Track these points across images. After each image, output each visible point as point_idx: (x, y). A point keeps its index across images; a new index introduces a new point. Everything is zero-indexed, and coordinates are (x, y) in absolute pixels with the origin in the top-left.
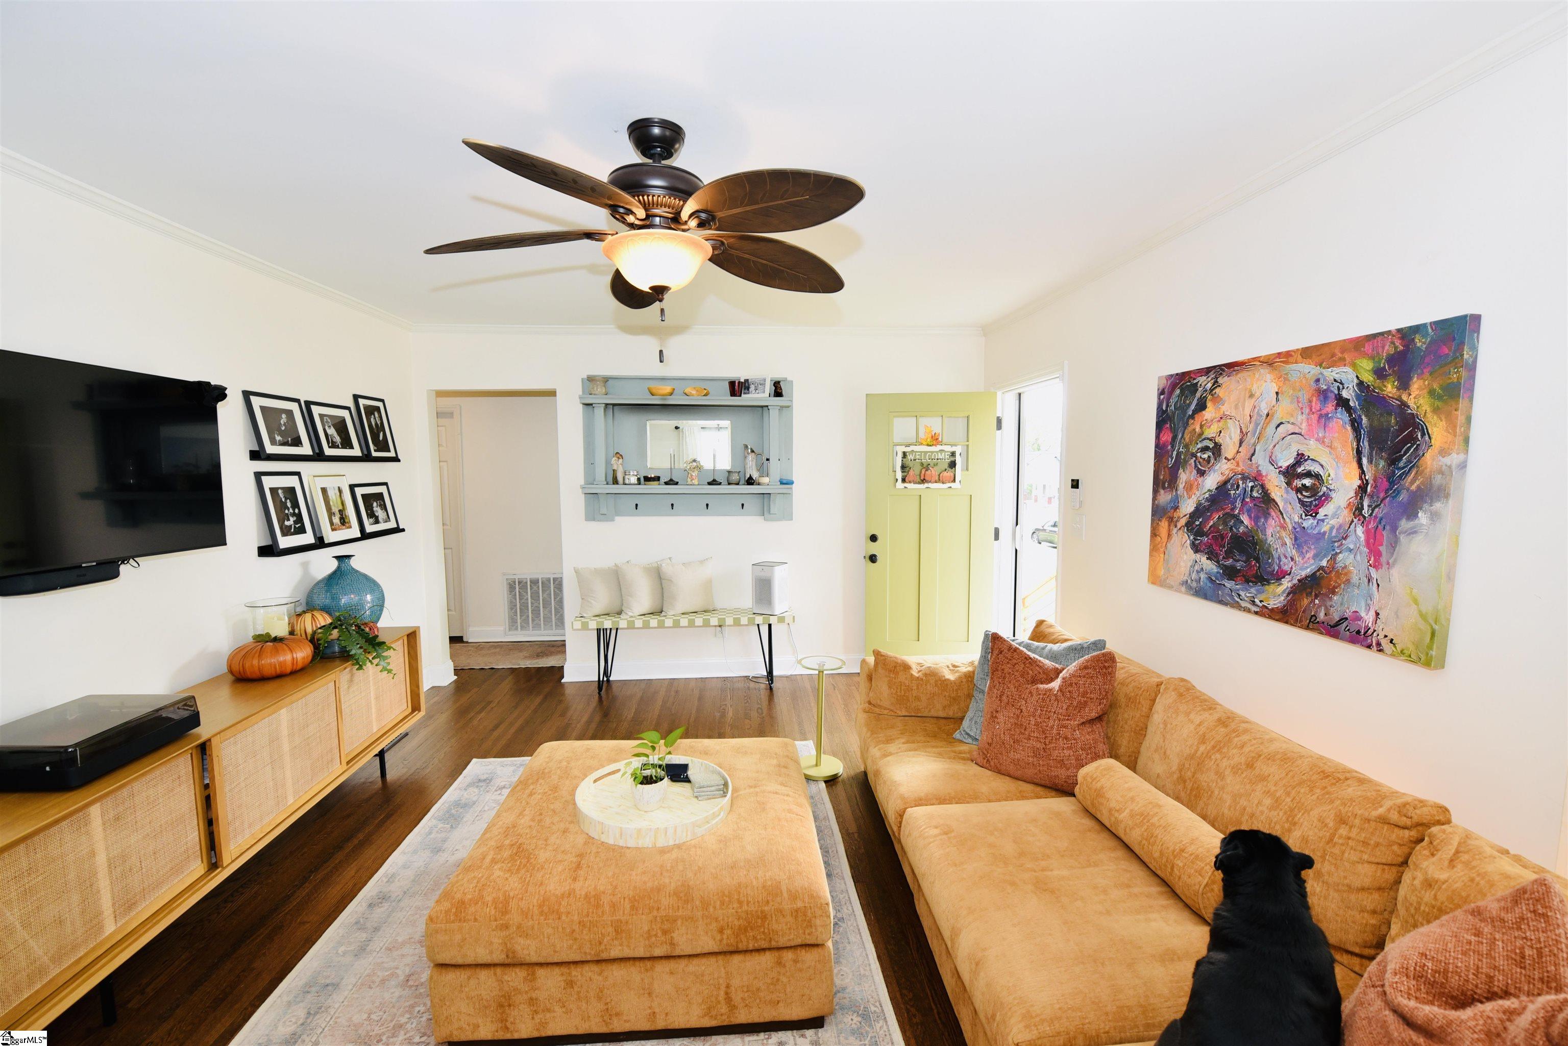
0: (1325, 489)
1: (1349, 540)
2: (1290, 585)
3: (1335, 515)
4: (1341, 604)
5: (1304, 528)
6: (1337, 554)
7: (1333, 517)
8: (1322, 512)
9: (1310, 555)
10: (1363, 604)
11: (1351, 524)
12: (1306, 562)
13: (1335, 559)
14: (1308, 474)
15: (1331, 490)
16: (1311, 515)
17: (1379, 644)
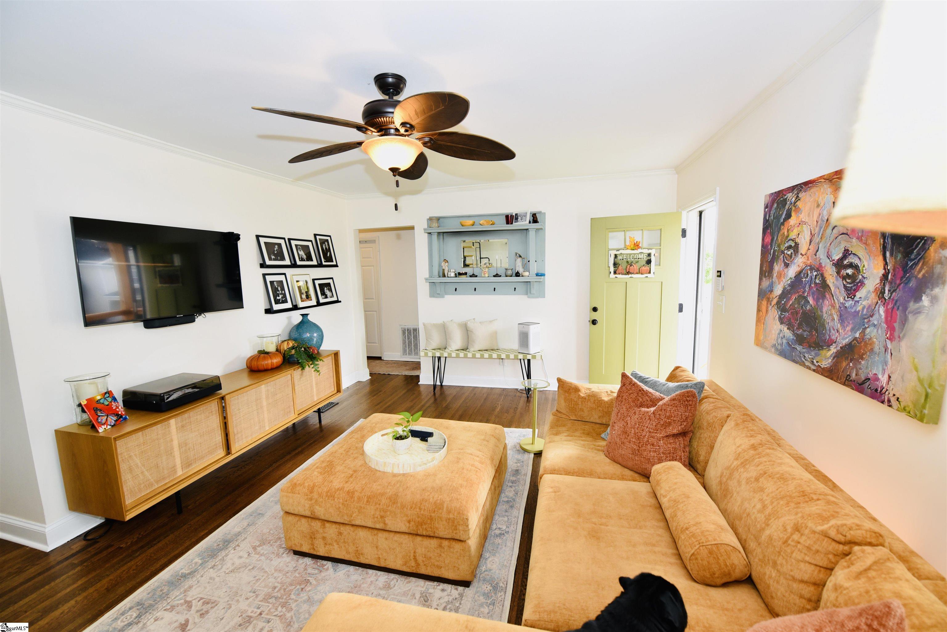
0: (861, 277)
1: (874, 317)
2: (835, 350)
3: (866, 298)
4: (867, 368)
5: (846, 307)
6: (866, 328)
7: (865, 299)
8: (858, 295)
9: (848, 328)
10: (881, 369)
11: (876, 305)
12: (846, 334)
13: (864, 332)
14: (851, 266)
15: (864, 278)
16: (851, 298)
17: (889, 401)
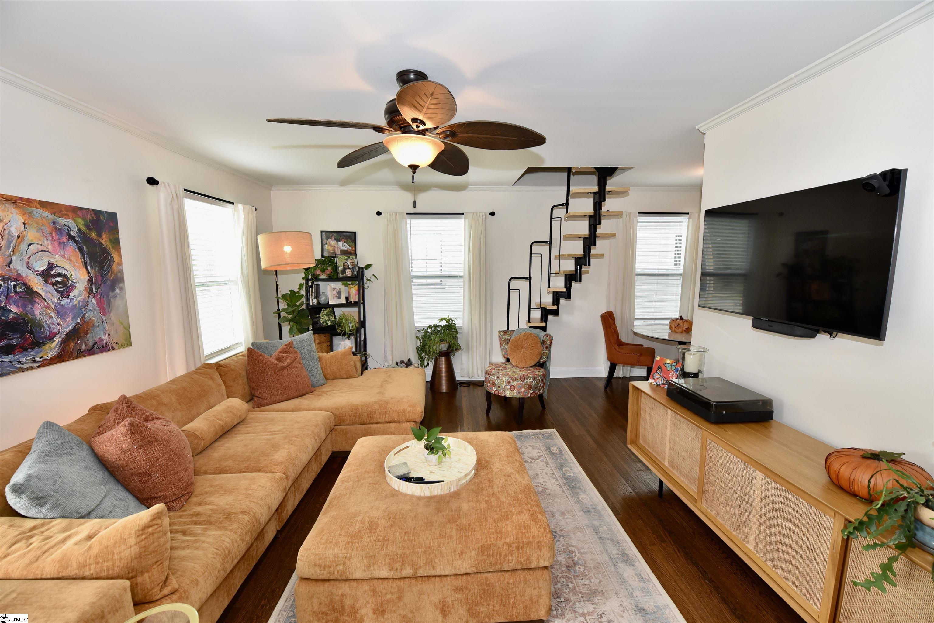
0: (71, 282)
1: (89, 306)
2: (60, 339)
3: (79, 295)
4: (92, 337)
5: (62, 305)
6: (85, 314)
7: (78, 296)
8: (72, 295)
9: (70, 319)
10: (102, 333)
11: (88, 298)
12: (68, 323)
13: (84, 317)
14: (59, 275)
15: (74, 283)
16: (65, 297)
17: (112, 347)
